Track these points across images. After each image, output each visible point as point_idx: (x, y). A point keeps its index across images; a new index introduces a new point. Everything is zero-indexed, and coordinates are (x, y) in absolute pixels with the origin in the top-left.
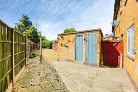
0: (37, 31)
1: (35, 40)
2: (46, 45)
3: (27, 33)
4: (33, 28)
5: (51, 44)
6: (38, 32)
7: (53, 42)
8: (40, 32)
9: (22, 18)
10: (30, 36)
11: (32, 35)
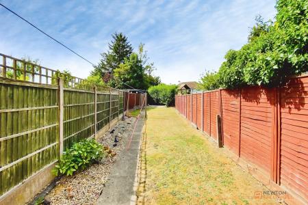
0: (141, 66)
1: (137, 85)
2: (161, 97)
3: (122, 70)
4: (133, 59)
5: (174, 92)
6: (144, 66)
7: (179, 88)
8: (147, 67)
9: (114, 40)
10: (126, 76)
11: (130, 75)
